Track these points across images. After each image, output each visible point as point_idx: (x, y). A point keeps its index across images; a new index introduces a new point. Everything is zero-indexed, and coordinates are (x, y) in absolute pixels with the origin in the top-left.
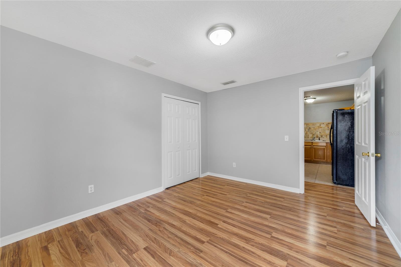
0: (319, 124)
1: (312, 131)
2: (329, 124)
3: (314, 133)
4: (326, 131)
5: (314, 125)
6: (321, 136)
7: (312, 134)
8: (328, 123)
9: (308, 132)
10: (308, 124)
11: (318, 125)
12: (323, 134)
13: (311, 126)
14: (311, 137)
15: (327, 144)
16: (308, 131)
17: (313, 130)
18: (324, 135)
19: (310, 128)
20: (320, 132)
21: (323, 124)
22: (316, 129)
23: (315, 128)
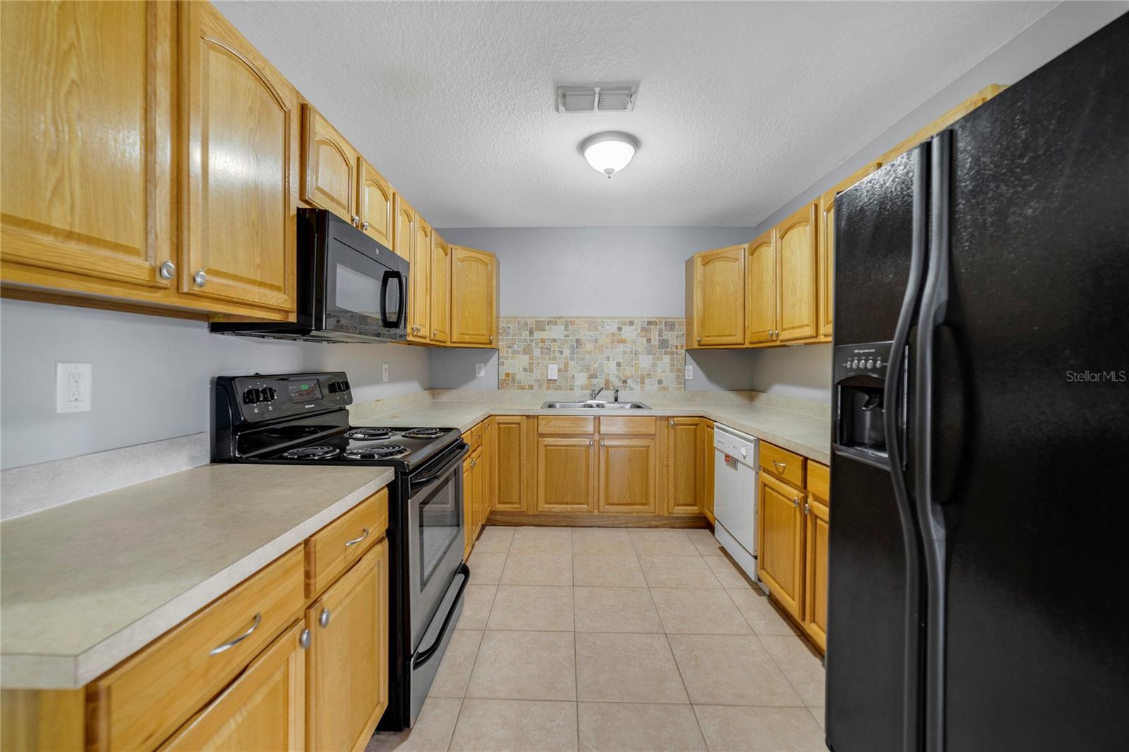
0: (616, 326)
1: (587, 356)
2: (652, 327)
3: (596, 365)
4: (641, 356)
5: (596, 329)
6: (621, 384)
7: (588, 370)
8: (650, 323)
9: (570, 363)
10: (573, 323)
11: (612, 328)
12: (629, 371)
13: (584, 334)
14: (583, 388)
15: (658, 422)
16: (572, 359)
17: (590, 352)
18: (631, 377)
19: (578, 341)
20: (618, 364)
21: (631, 323)
22: (602, 346)
23: (600, 342)
